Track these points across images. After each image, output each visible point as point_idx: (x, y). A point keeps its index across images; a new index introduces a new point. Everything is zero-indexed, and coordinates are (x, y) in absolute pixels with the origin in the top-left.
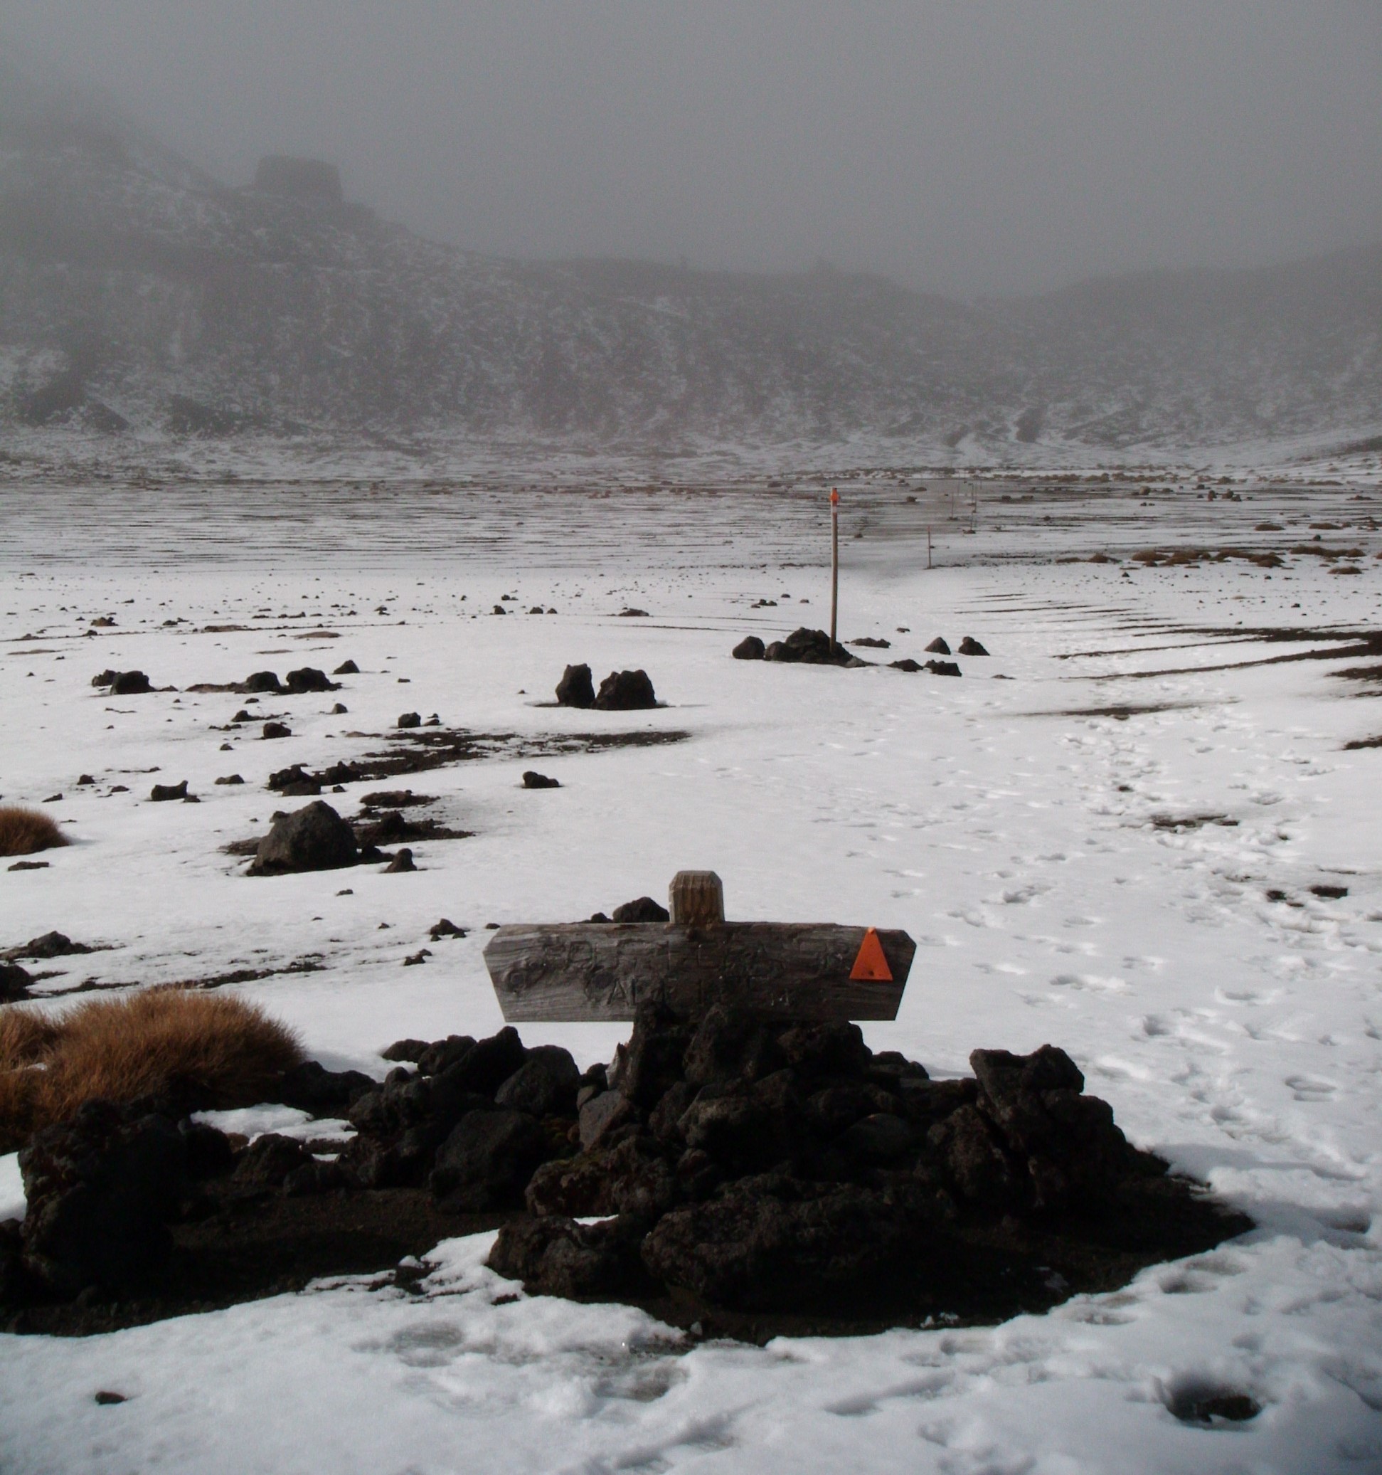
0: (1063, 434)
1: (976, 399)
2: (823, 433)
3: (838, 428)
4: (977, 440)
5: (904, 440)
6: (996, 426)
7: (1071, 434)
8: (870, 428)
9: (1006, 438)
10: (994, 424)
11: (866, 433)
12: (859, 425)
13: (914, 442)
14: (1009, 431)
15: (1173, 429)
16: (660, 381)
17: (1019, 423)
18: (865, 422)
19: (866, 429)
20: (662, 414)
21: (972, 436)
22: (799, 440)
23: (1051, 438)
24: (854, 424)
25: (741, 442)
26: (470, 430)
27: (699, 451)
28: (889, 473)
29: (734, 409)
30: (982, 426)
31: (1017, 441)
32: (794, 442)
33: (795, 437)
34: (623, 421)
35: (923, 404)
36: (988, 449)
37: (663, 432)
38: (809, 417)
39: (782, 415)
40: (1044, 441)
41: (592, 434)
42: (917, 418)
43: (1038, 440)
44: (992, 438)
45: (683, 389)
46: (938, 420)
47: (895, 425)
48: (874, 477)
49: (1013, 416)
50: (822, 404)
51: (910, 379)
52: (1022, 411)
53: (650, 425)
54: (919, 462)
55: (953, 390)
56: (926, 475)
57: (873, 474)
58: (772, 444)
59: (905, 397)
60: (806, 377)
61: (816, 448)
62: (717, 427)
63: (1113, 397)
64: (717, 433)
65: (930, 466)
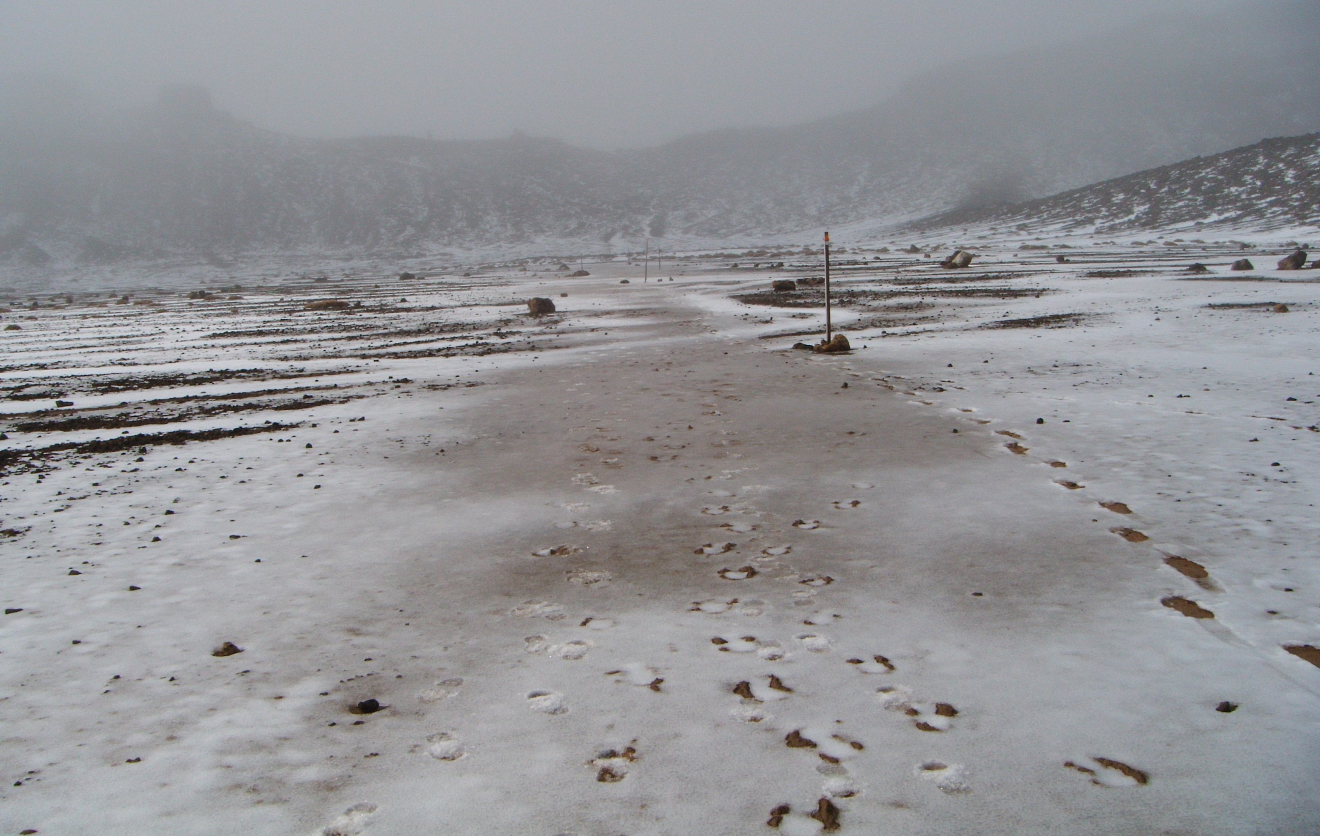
0: (681, 231)
1: (620, 211)
2: (518, 237)
3: (528, 234)
4: (623, 237)
5: (573, 240)
6: (634, 227)
7: (686, 231)
8: (550, 233)
9: (643, 235)
10: (633, 226)
11: (547, 236)
12: (543, 232)
13: (578, 240)
14: (644, 230)
15: (754, 225)
16: (410, 209)
17: (649, 225)
18: (547, 229)
19: (547, 234)
20: (410, 231)
21: (619, 235)
22: (501, 243)
23: (674, 234)
24: (539, 230)
25: (461, 246)
26: (281, 248)
27: (428, 253)
28: (555, 260)
29: (459, 225)
30: (625, 228)
31: (650, 237)
32: (498, 244)
33: (498, 241)
34: (383, 237)
35: (586, 216)
36: (632, 242)
37: (407, 243)
38: (509, 227)
39: (491, 228)
40: (670, 236)
41: (362, 247)
42: (581, 225)
43: (665, 236)
44: (634, 235)
45: (425, 214)
46: (596, 225)
47: (567, 230)
48: (541, 263)
49: (646, 222)
50: (518, 219)
51: (577, 200)
52: (651, 218)
53: (401, 238)
54: (584, 252)
55: (605, 206)
56: (588, 260)
57: (541, 261)
58: (482, 246)
59: (573, 212)
60: (507, 203)
61: (512, 248)
62: (446, 238)
63: (710, 206)
64: (445, 242)
65: (592, 254)
